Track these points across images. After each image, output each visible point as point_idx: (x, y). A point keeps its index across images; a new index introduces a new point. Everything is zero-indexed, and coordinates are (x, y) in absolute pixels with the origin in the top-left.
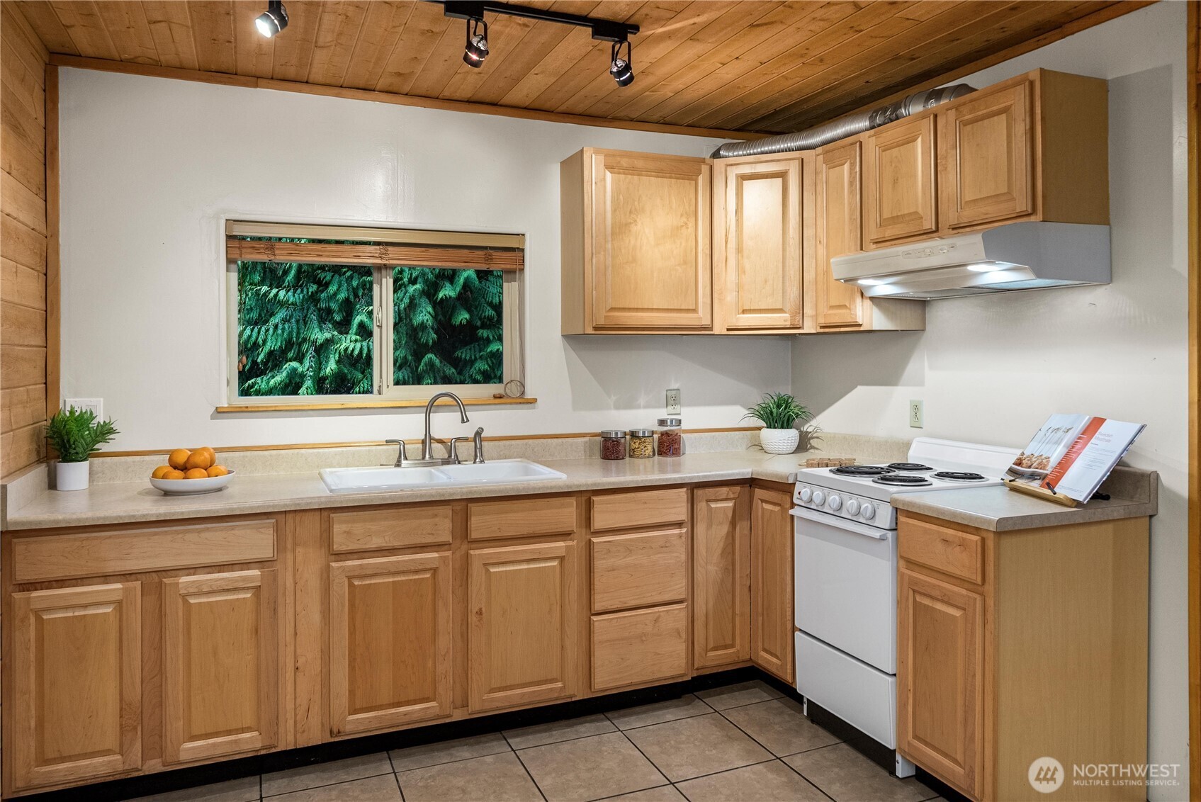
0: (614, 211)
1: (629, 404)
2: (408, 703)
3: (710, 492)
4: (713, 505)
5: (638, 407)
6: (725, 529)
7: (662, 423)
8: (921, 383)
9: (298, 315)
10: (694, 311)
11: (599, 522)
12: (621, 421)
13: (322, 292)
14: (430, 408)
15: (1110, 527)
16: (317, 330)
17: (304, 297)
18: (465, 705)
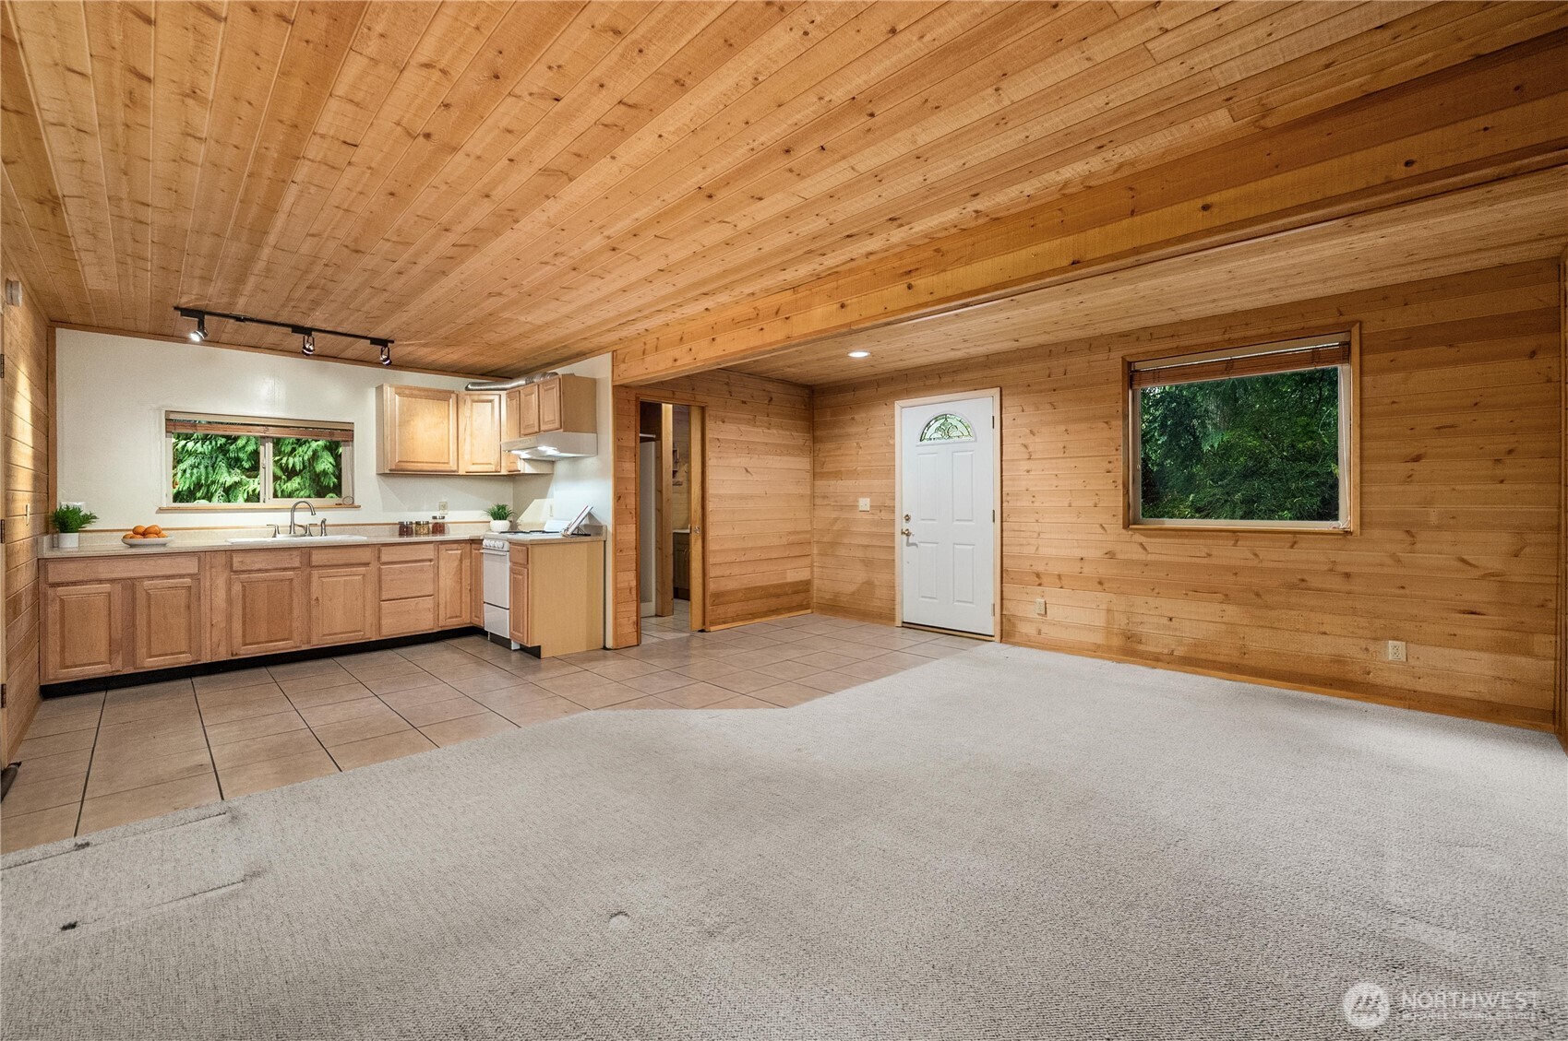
0: (400, 415)
1: (417, 509)
2: (276, 641)
3: (448, 546)
4: (450, 552)
5: (423, 510)
6: (456, 563)
7: (435, 518)
8: (552, 497)
9: (205, 462)
10: (448, 463)
11: (384, 558)
12: (410, 517)
13: (232, 444)
14: (294, 509)
15: (586, 545)
16: (226, 474)
17: (212, 448)
18: (309, 642)
